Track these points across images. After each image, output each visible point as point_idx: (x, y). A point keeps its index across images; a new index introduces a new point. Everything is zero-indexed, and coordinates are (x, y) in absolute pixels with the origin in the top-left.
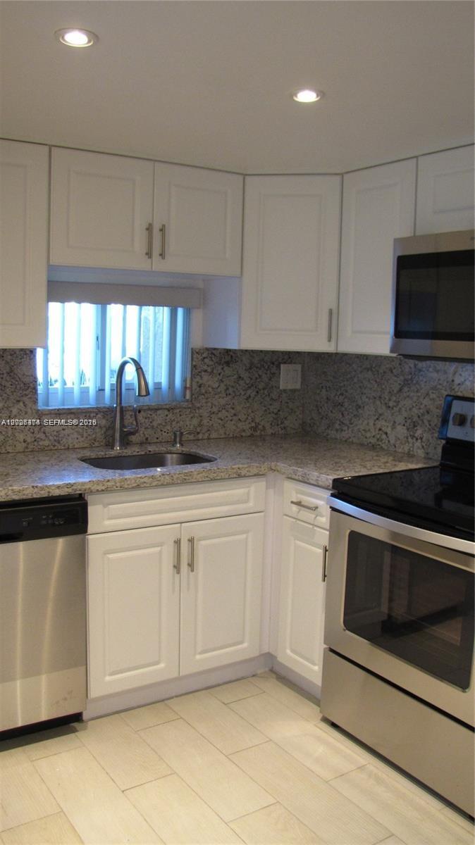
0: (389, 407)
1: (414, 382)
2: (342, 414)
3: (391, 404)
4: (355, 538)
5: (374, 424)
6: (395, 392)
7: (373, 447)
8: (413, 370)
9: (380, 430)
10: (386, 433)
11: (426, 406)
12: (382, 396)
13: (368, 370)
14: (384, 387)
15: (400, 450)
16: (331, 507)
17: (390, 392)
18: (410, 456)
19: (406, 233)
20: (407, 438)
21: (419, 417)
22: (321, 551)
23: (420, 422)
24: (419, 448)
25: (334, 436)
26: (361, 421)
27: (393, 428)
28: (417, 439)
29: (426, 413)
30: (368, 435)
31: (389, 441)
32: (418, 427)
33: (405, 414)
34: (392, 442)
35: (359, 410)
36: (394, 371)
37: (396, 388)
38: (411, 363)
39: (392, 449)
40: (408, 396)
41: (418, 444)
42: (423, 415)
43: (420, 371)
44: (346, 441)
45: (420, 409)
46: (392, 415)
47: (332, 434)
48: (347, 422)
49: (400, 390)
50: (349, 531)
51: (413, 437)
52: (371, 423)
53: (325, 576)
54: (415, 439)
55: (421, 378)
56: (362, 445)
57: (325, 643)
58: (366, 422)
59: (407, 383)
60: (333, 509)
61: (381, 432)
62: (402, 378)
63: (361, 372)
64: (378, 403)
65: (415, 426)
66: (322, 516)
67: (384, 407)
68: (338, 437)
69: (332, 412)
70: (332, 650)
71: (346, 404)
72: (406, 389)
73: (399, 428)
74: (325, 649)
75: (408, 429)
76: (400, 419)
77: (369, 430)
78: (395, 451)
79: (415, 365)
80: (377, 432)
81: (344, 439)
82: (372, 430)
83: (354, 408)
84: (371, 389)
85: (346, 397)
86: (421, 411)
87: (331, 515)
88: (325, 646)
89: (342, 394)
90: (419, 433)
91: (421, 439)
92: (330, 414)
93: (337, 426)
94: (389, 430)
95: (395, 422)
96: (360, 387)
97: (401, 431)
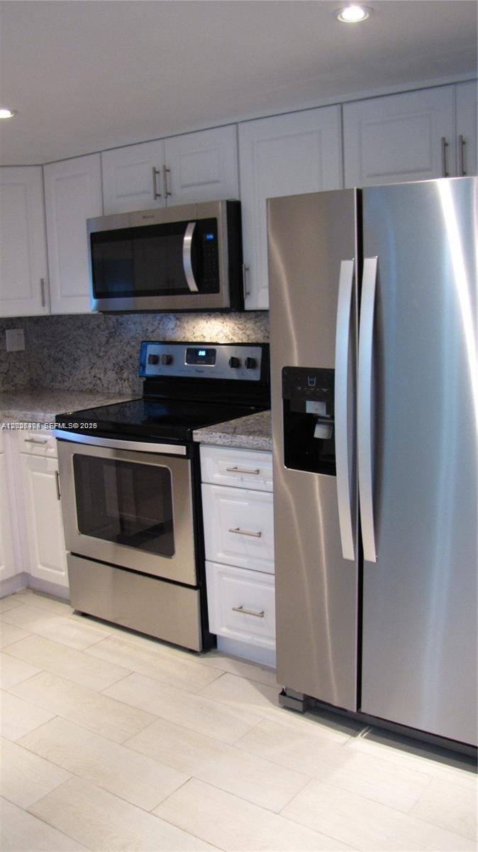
0: (100, 357)
1: (118, 334)
2: (63, 368)
3: (101, 354)
4: (77, 458)
5: (90, 373)
6: (104, 343)
7: (91, 392)
8: (116, 324)
9: (95, 377)
10: (100, 379)
11: (128, 352)
12: (94, 349)
13: (79, 328)
14: (94, 341)
15: (113, 391)
16: (57, 438)
17: (99, 345)
18: (120, 394)
19: (96, 213)
20: (117, 380)
21: (124, 362)
22: (53, 477)
23: (126, 366)
24: (126, 387)
25: (57, 387)
26: (78, 372)
27: (105, 373)
28: (125, 381)
29: (129, 358)
30: (85, 382)
31: (103, 385)
32: (125, 371)
33: (113, 361)
34: (105, 385)
35: (76, 362)
36: (101, 327)
37: (104, 339)
38: (114, 318)
39: (106, 391)
40: (114, 346)
41: (126, 384)
42: (127, 360)
43: (121, 324)
44: (68, 390)
45: (124, 355)
46: (103, 363)
47: (57, 385)
48: (67, 374)
49: (107, 342)
50: (72, 455)
51: (121, 379)
52: (87, 371)
53: (59, 496)
54: (123, 381)
55: (123, 330)
56: (81, 391)
57: (67, 549)
58: (82, 372)
59: (111, 335)
60: (59, 439)
61: (95, 379)
62: (107, 331)
63: (75, 330)
64: (91, 354)
65: (122, 370)
66: (52, 448)
67: (96, 357)
68: (61, 387)
69: (54, 367)
70: (73, 554)
71: (65, 359)
72: (111, 340)
73: (110, 373)
74: (67, 555)
75: (117, 373)
76: (109, 366)
77: (86, 378)
78: (109, 393)
79: (117, 320)
80: (92, 379)
81: (66, 389)
82: (89, 378)
83: (72, 362)
84: (84, 344)
85: (64, 353)
86: (125, 357)
87: (58, 445)
88: (69, 552)
89: (60, 351)
90: (125, 376)
91: (128, 379)
92: (52, 370)
93: (59, 378)
94: (102, 376)
95: (106, 369)
96: (75, 343)
97: (112, 375)
